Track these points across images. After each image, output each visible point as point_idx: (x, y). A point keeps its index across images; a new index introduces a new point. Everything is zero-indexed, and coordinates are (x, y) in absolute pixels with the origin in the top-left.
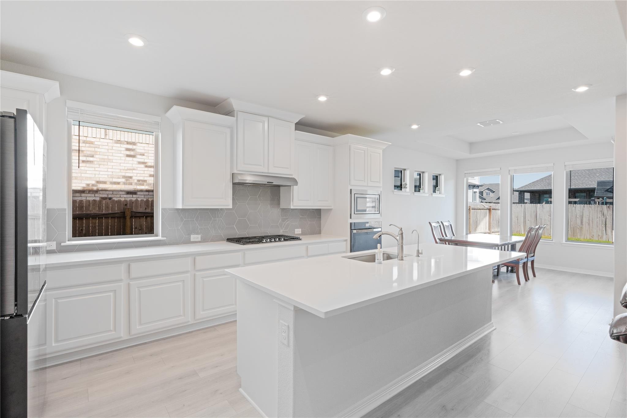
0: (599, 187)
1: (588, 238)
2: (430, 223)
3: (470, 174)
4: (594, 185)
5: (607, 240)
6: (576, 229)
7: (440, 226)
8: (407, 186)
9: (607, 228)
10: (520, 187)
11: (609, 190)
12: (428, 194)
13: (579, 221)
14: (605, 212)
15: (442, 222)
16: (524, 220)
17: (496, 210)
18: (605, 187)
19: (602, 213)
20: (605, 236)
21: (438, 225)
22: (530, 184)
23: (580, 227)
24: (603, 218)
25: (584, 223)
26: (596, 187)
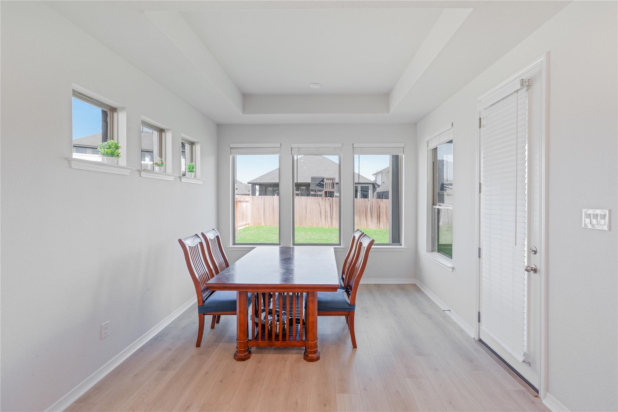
0: (313, 182)
1: (310, 226)
2: (180, 241)
3: (238, 150)
4: (309, 181)
5: (322, 227)
6: (302, 218)
7: (201, 243)
8: (120, 151)
9: (322, 216)
10: (252, 180)
11: (319, 184)
12: (173, 178)
13: (304, 211)
14: (321, 203)
15: (203, 234)
16: (264, 212)
17: (241, 202)
18: (316, 182)
19: (319, 203)
20: (320, 224)
21: (197, 241)
22: (260, 177)
23: (305, 216)
24: (319, 209)
25: (307, 213)
26: (310, 182)
